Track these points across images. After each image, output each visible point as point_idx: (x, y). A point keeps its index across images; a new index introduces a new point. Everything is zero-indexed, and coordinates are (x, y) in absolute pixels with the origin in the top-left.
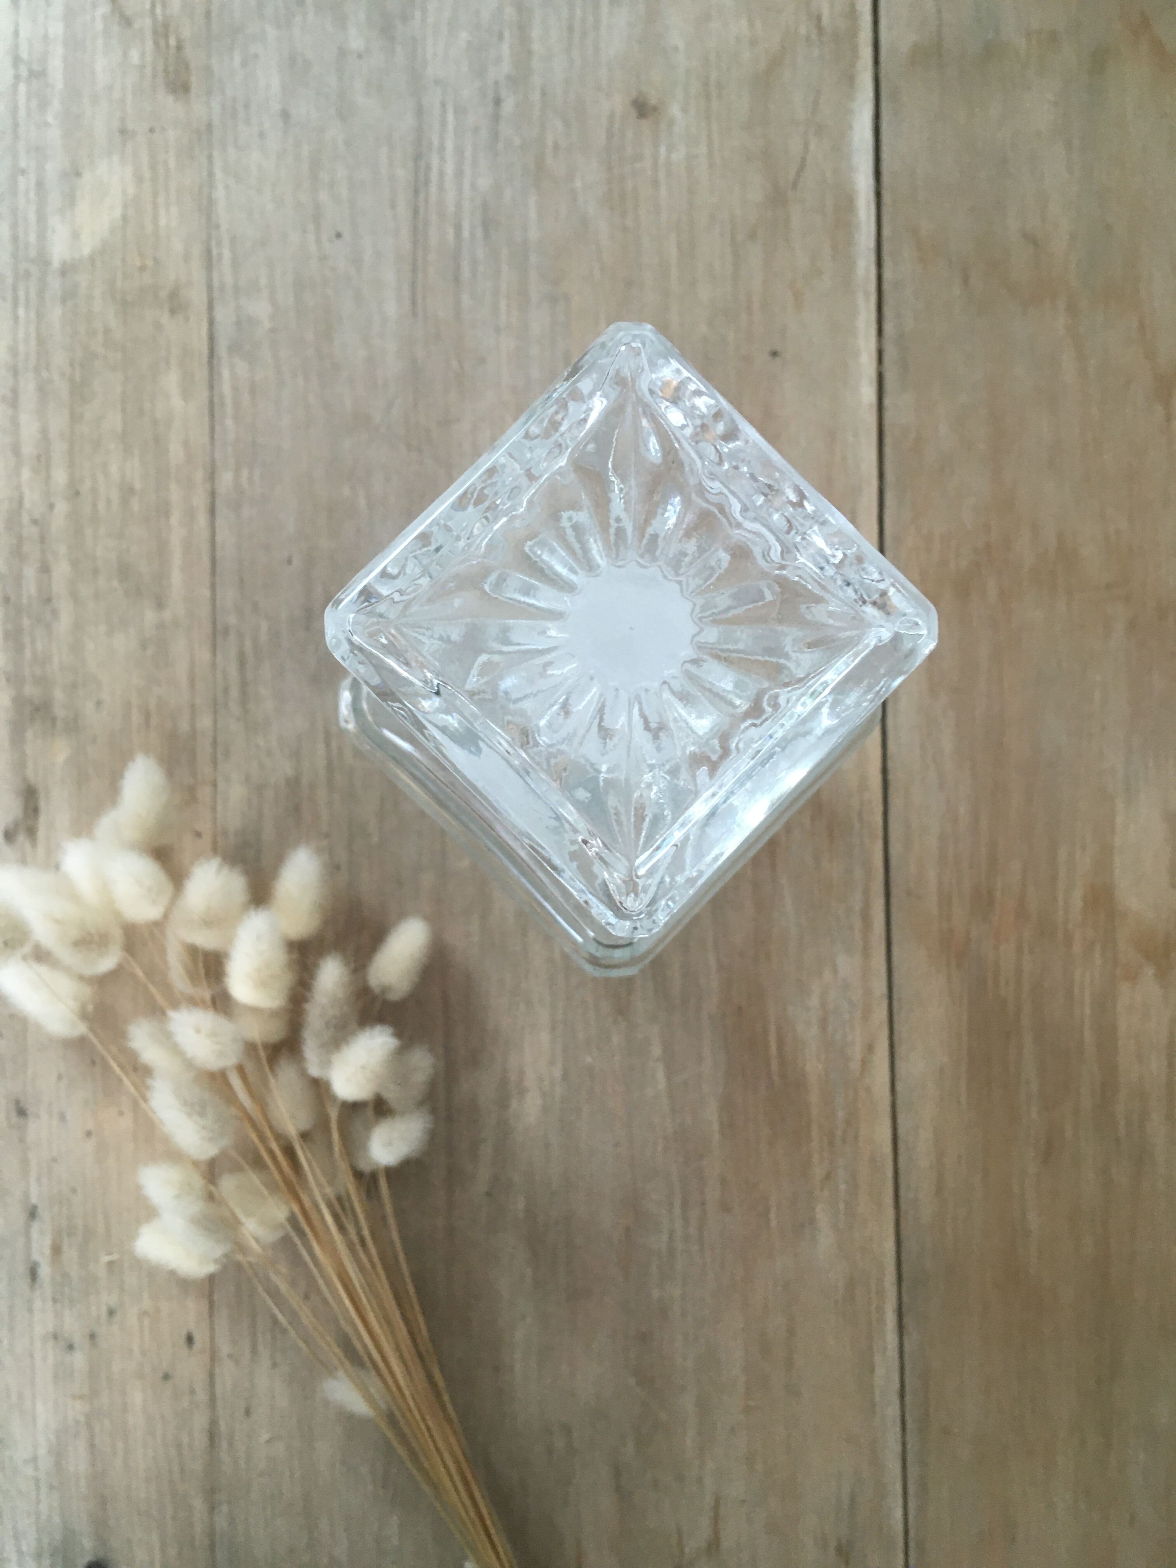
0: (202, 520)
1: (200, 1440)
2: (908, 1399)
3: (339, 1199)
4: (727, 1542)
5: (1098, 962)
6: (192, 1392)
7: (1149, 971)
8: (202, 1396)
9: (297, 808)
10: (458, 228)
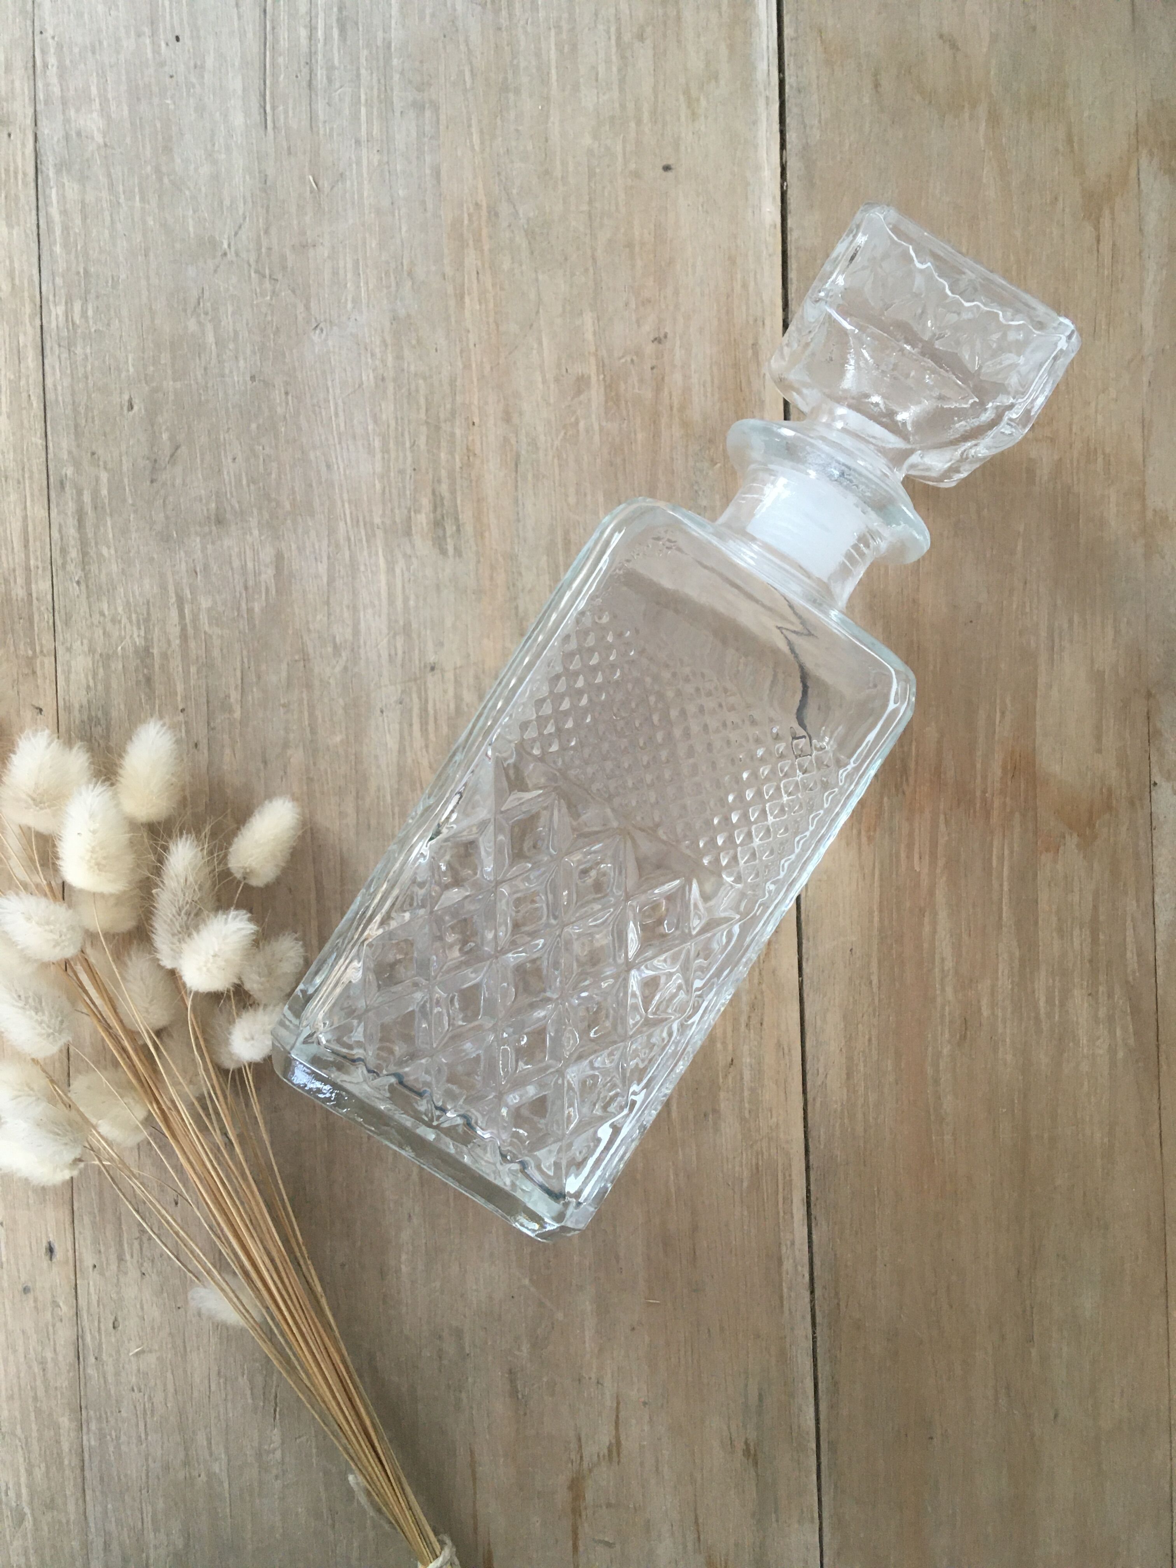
0: (31, 360)
1: (66, 1355)
2: (818, 1293)
3: (201, 1099)
4: (629, 1445)
5: (1017, 830)
6: (55, 1304)
7: (1072, 841)
8: (65, 1309)
9: (149, 680)
10: (312, 29)
